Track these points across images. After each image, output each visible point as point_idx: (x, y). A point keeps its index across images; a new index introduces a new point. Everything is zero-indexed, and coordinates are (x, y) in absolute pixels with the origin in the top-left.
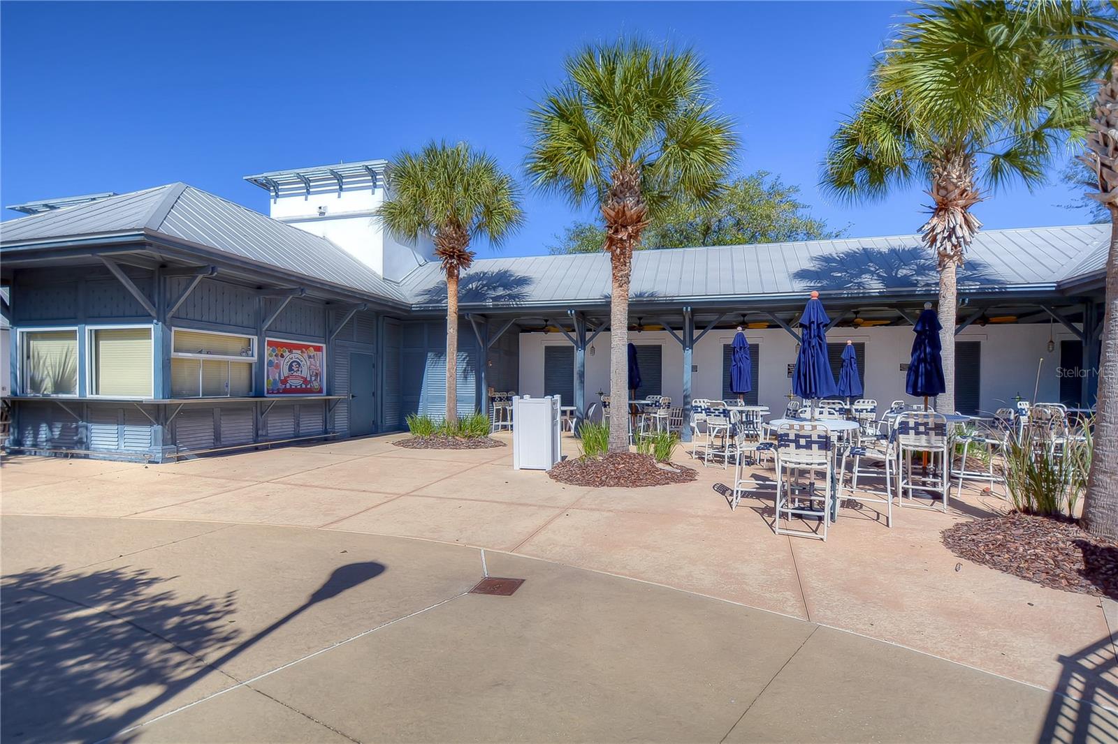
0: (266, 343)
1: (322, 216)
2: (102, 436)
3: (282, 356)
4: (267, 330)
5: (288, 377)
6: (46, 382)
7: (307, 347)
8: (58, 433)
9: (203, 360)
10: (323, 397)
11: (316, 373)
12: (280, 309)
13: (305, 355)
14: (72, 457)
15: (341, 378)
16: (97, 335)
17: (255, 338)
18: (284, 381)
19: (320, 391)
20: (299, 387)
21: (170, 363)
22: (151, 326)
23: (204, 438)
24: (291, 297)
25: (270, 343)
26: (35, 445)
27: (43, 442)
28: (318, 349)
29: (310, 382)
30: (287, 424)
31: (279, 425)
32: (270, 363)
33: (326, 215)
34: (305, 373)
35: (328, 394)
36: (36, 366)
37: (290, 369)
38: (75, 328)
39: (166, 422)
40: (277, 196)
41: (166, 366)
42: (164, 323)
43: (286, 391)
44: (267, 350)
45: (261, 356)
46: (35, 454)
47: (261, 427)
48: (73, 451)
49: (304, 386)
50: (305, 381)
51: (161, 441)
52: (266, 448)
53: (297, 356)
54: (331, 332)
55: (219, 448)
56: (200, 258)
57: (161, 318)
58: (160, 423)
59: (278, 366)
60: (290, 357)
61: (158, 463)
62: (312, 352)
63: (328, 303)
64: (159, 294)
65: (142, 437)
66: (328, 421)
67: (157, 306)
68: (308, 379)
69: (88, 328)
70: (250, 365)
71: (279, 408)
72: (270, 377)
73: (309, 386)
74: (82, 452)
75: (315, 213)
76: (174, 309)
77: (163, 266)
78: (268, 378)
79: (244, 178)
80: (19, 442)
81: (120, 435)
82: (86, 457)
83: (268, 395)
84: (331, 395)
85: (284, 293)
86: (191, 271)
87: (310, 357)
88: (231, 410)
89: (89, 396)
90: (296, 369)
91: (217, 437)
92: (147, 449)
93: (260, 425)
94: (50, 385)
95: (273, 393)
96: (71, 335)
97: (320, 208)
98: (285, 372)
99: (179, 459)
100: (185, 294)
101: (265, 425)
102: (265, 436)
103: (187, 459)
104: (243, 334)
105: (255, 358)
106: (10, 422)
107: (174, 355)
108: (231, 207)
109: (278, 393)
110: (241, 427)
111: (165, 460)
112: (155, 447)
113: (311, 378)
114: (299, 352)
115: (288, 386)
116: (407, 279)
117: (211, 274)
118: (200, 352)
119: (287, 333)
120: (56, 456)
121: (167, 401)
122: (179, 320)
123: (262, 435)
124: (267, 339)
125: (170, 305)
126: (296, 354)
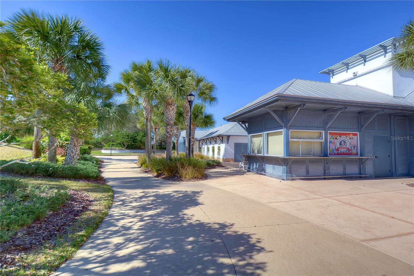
0: (328, 133)
1: (356, 76)
2: (269, 168)
3: (336, 139)
4: (328, 128)
5: (340, 148)
6: (256, 150)
7: (349, 134)
8: (258, 166)
9: (301, 142)
10: (358, 157)
11: (354, 146)
12: (335, 118)
13: (348, 138)
14: (261, 174)
15: (369, 148)
16: (268, 135)
17: (323, 132)
18: (338, 150)
19: (357, 154)
20: (345, 152)
21: (289, 143)
22: (282, 130)
23: (302, 172)
24: (340, 112)
25: (330, 133)
26: (253, 169)
27: (254, 169)
28: (355, 135)
29: (351, 150)
30: (339, 169)
31: (335, 169)
32: (330, 142)
33: (357, 75)
34: (348, 146)
35: (361, 155)
36: (254, 146)
37: (340, 144)
38: (262, 133)
39: (288, 165)
40: (333, 75)
41: (287, 144)
42: (287, 128)
43: (338, 154)
44: (329, 136)
45: (326, 139)
46: (253, 172)
47: (327, 170)
48: (261, 173)
49: (348, 152)
50: (348, 149)
51: (286, 172)
52: (329, 179)
53: (344, 138)
54: (362, 126)
55: (308, 177)
56: (299, 101)
57: (286, 127)
58: (285, 165)
59: (334, 143)
60: (340, 139)
61: (285, 180)
62: (351, 136)
63: (359, 113)
64: (285, 118)
65: (280, 170)
66: (362, 169)
67: (284, 122)
68: (350, 148)
69: (265, 132)
70: (322, 143)
71: (335, 162)
72: (331, 148)
73: (350, 152)
74: (263, 173)
75: (351, 76)
76: (290, 123)
77: (287, 108)
78: (330, 148)
79: (319, 73)
80: (249, 168)
81: (274, 168)
82: (264, 175)
83: (330, 156)
84: (363, 156)
85: (337, 110)
86: (296, 107)
87: (350, 139)
88: (313, 162)
89: (265, 155)
90: (343, 144)
91: (308, 172)
92: (281, 174)
93: (326, 169)
94: (257, 151)
95: (332, 155)
96: (260, 136)
97: (354, 73)
98: (338, 146)
99: (292, 180)
100: (294, 116)
101: (329, 169)
102: (328, 173)
103: (296, 180)
104: (318, 130)
105: (323, 140)
106: (247, 162)
107: (290, 140)
108: (314, 83)
109: (335, 155)
110: (318, 169)
111: (287, 180)
112: (284, 174)
113: (351, 148)
114: (345, 136)
115: (339, 152)
116: (410, 95)
117: (303, 107)
118: (300, 139)
119: (338, 129)
120: (257, 173)
121: (288, 157)
122: (292, 127)
123: (327, 173)
124: (329, 132)
125: (289, 122)
126: (343, 138)
